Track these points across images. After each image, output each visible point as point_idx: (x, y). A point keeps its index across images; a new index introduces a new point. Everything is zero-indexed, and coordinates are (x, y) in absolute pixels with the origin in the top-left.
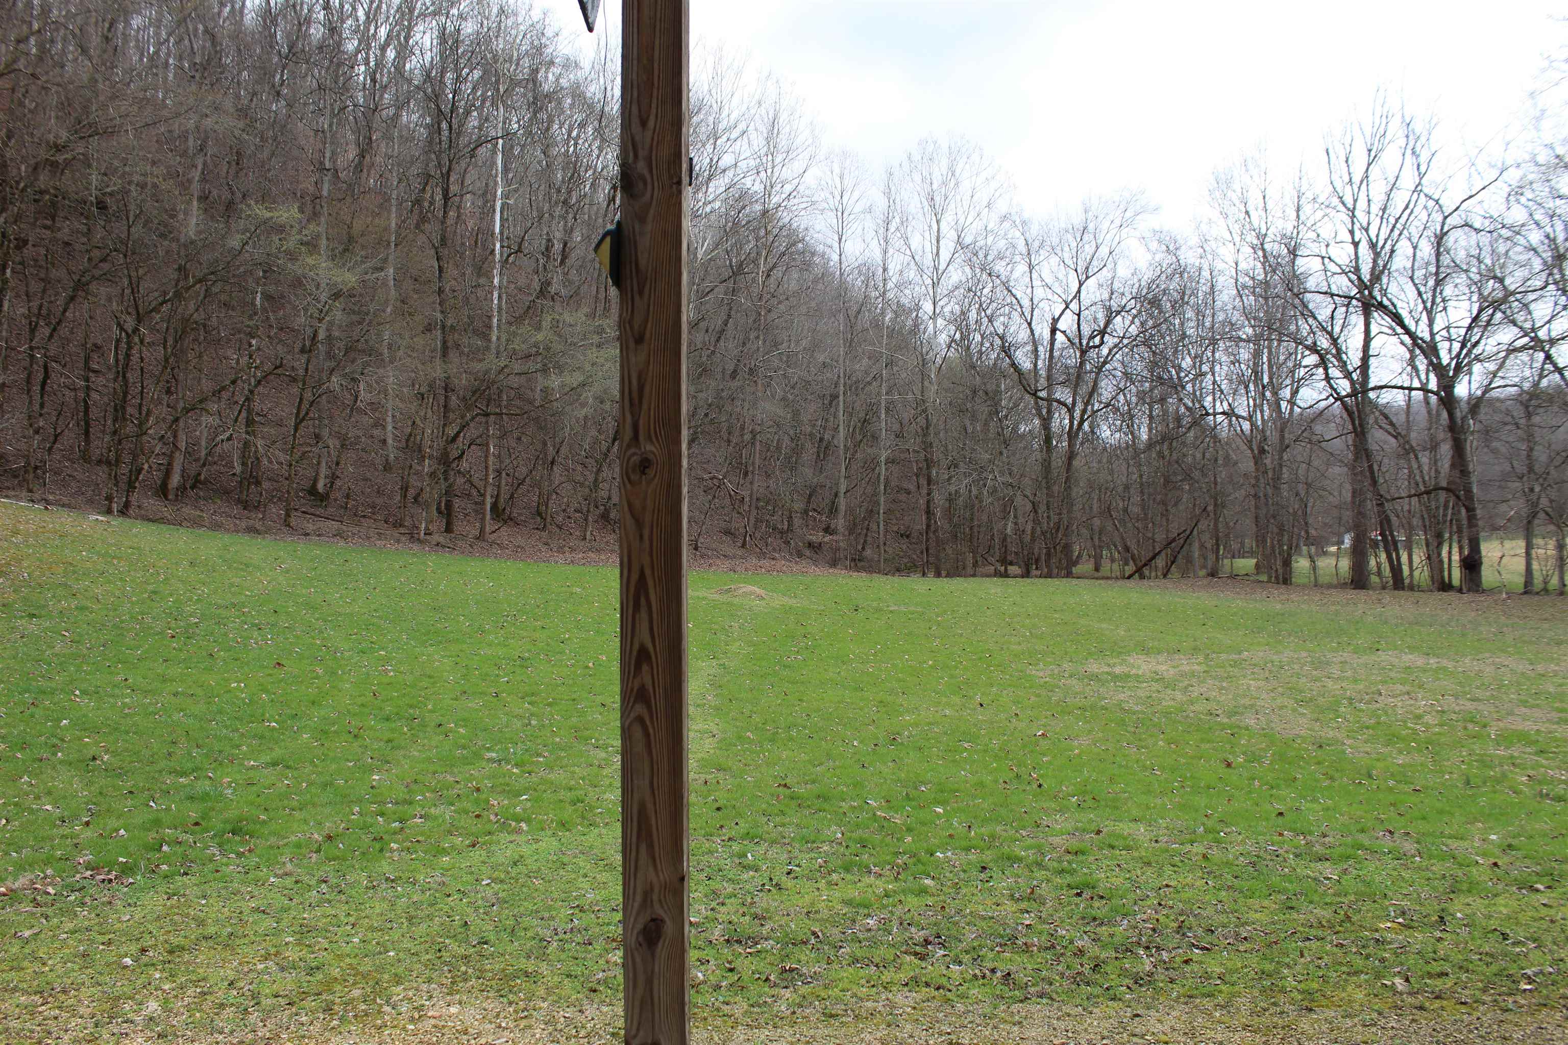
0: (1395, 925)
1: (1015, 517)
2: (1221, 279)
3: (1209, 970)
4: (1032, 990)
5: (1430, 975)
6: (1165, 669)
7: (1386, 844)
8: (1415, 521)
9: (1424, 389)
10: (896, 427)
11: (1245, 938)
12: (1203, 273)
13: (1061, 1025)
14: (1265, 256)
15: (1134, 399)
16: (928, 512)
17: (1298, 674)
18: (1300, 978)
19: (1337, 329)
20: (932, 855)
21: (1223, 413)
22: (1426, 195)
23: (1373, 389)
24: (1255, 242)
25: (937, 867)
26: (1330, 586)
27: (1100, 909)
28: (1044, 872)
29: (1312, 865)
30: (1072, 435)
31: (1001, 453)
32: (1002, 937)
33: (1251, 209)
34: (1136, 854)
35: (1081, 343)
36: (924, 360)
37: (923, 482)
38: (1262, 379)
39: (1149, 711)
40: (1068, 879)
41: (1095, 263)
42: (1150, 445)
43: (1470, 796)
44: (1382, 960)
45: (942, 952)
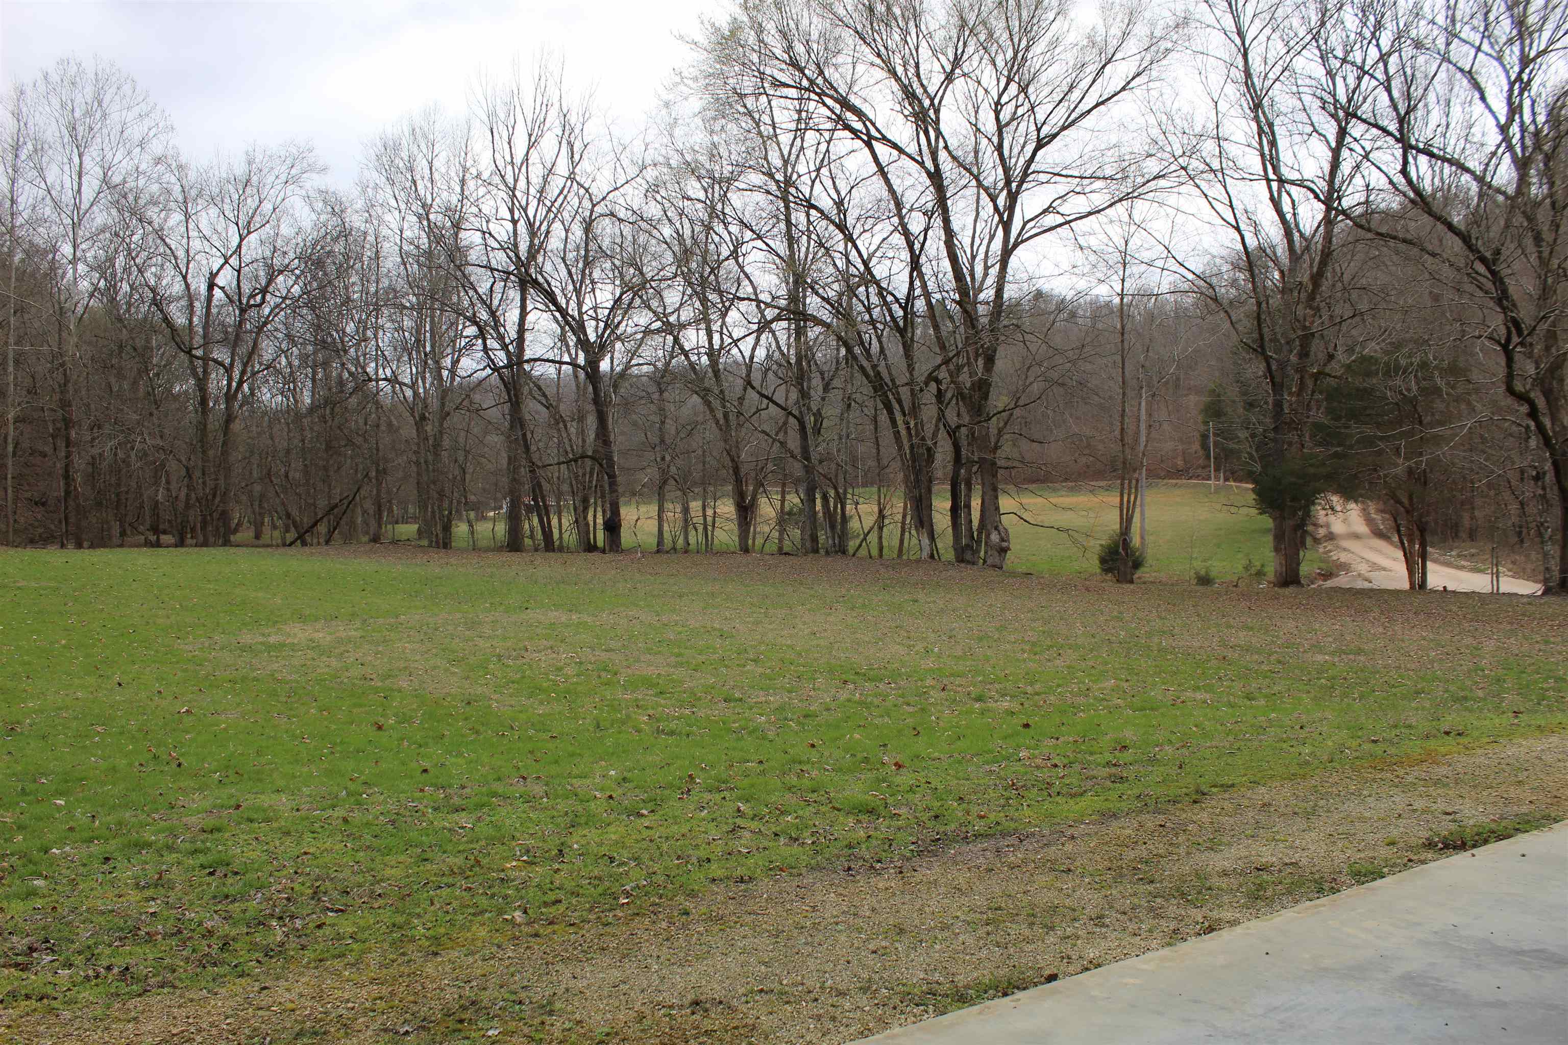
0: (520, 863)
1: (168, 482)
2: (386, 245)
3: (341, 931)
4: (152, 981)
5: (546, 904)
6: (322, 636)
7: (520, 788)
8: (565, 487)
9: (574, 364)
10: (28, 381)
11: (380, 895)
12: (368, 238)
13: (183, 1012)
14: (429, 226)
15: (296, 363)
16: (67, 476)
17: (452, 634)
18: (429, 925)
19: (496, 302)
20: (46, 852)
21: (385, 379)
22: (578, 183)
23: (528, 361)
24: (421, 211)
25: (51, 865)
26: (488, 550)
27: (233, 885)
28: (174, 855)
29: (449, 817)
30: (230, 397)
31: (151, 414)
32: (122, 929)
33: (417, 177)
34: (275, 825)
35: (240, 300)
36: (61, 308)
37: (61, 444)
38: (424, 347)
39: (303, 679)
40: (202, 859)
41: (257, 218)
42: (312, 409)
43: (599, 738)
44: (505, 897)
45: (50, 958)
